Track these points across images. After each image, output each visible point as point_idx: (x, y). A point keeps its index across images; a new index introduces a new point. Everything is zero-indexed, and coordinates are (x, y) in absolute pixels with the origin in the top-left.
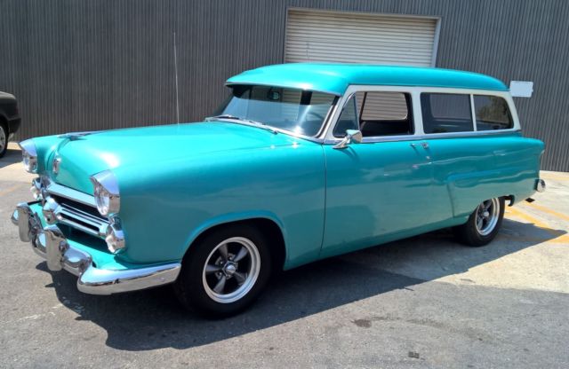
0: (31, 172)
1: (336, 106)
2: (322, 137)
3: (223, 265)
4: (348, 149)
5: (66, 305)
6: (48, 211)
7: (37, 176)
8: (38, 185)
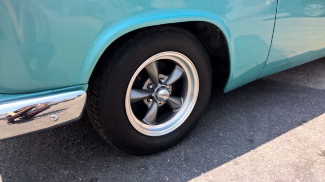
3: (153, 90)
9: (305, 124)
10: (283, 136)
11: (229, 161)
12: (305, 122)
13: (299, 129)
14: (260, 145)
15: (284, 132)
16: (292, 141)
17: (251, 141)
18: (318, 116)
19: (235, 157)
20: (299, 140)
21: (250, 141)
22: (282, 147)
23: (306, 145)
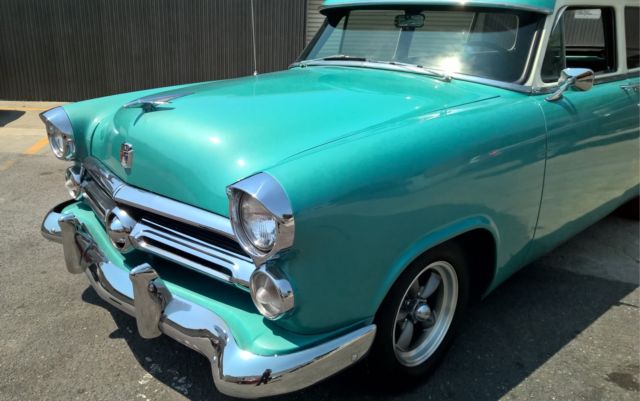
0: (64, 158)
1: (544, 32)
2: (529, 83)
3: (410, 308)
4: (564, 100)
5: (157, 376)
6: (118, 231)
7: (72, 163)
8: (77, 177)
9: (579, 336)
10: (556, 356)
11: (504, 394)
12: (579, 332)
13: (573, 343)
14: (533, 370)
15: (557, 350)
16: (570, 362)
17: (521, 365)
18: (592, 322)
19: (509, 389)
20: (578, 361)
21: (518, 364)
22: (560, 372)
23: (587, 366)
